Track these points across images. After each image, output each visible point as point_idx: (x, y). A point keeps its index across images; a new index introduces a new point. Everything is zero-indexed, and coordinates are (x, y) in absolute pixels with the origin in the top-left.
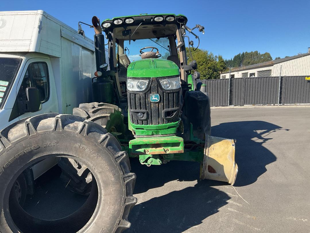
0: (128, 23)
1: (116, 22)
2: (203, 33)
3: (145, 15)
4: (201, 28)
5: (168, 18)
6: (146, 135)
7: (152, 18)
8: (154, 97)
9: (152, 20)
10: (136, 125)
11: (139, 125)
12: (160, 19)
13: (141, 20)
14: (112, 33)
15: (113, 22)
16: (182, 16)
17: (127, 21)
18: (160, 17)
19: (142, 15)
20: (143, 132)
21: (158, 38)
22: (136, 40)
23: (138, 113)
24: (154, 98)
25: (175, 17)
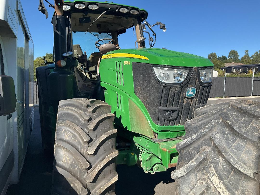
0: (91, 9)
1: (77, 6)
2: (164, 31)
3: (111, 3)
4: (162, 26)
5: (132, 11)
6: (171, 137)
7: (117, 8)
8: (190, 91)
9: (117, 10)
10: (161, 127)
11: (164, 126)
12: (125, 10)
13: (106, 8)
14: (69, 18)
15: (74, 5)
16: (145, 11)
17: (90, 7)
18: (125, 9)
19: (108, 3)
20: (167, 135)
21: (100, 33)
22: (77, 32)
23: (167, 111)
24: (190, 93)
25: (139, 11)
